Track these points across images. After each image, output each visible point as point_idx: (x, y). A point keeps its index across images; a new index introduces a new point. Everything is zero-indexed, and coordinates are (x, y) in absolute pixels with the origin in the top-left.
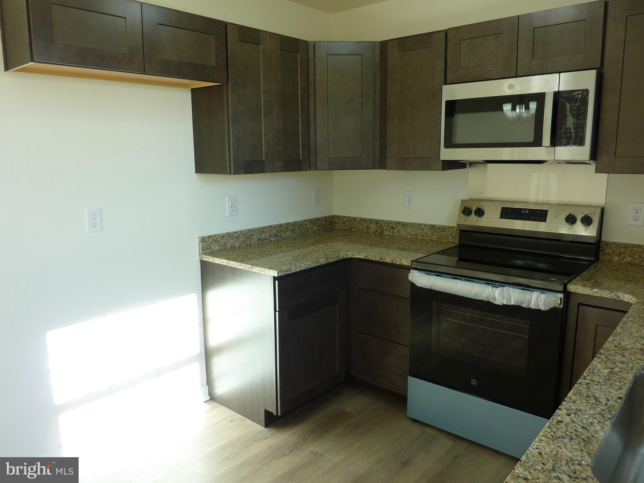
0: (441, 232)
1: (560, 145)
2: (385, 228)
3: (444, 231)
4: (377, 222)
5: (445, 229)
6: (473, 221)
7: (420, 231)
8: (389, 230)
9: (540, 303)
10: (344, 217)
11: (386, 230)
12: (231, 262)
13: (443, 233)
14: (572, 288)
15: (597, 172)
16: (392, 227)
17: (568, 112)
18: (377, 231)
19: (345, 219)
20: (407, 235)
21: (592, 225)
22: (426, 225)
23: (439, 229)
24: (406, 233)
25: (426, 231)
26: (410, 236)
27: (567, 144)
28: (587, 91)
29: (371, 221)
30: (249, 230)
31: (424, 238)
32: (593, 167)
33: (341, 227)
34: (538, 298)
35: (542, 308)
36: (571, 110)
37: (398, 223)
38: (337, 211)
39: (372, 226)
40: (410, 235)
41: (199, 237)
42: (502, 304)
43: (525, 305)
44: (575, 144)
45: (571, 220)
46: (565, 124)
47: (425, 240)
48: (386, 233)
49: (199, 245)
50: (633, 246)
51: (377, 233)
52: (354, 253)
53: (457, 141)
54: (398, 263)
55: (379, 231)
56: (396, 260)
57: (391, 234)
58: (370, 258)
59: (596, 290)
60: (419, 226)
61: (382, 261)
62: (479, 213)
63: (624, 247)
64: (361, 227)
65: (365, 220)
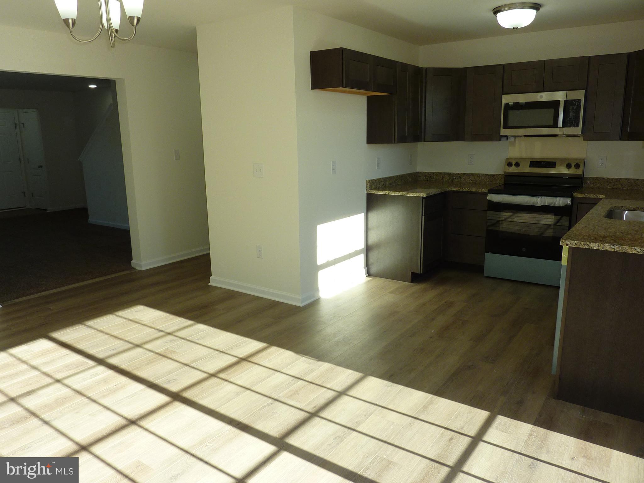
0: (492, 178)
1: (567, 127)
2: (455, 178)
3: (494, 177)
4: (449, 174)
5: (495, 176)
6: (513, 169)
7: (478, 178)
8: (458, 179)
9: (561, 203)
10: (426, 172)
11: (455, 179)
12: (391, 192)
13: (493, 178)
14: (575, 195)
15: (584, 140)
16: (460, 177)
17: (571, 110)
18: (449, 180)
19: (427, 174)
20: (470, 180)
21: (580, 168)
22: (482, 175)
23: (491, 176)
24: (469, 180)
25: (482, 178)
26: (471, 182)
27: (570, 126)
28: (580, 100)
29: (445, 174)
30: (386, 178)
31: (481, 182)
32: (582, 138)
33: (423, 179)
34: (559, 200)
35: (561, 205)
36: (573, 109)
37: (464, 174)
38: (420, 169)
39: (446, 177)
40: (472, 181)
41: (367, 180)
42: (540, 206)
43: (552, 205)
44: (574, 126)
45: (569, 166)
46: (569, 116)
47: (482, 183)
48: (456, 180)
49: (367, 184)
50: (600, 178)
51: (449, 181)
52: (452, 188)
53: (510, 125)
54: (480, 191)
55: (450, 180)
56: (479, 190)
57: (459, 181)
58: (462, 190)
59: (586, 195)
60: (478, 175)
61: (470, 191)
62: (517, 165)
63: (596, 179)
64: (438, 178)
65: (441, 173)
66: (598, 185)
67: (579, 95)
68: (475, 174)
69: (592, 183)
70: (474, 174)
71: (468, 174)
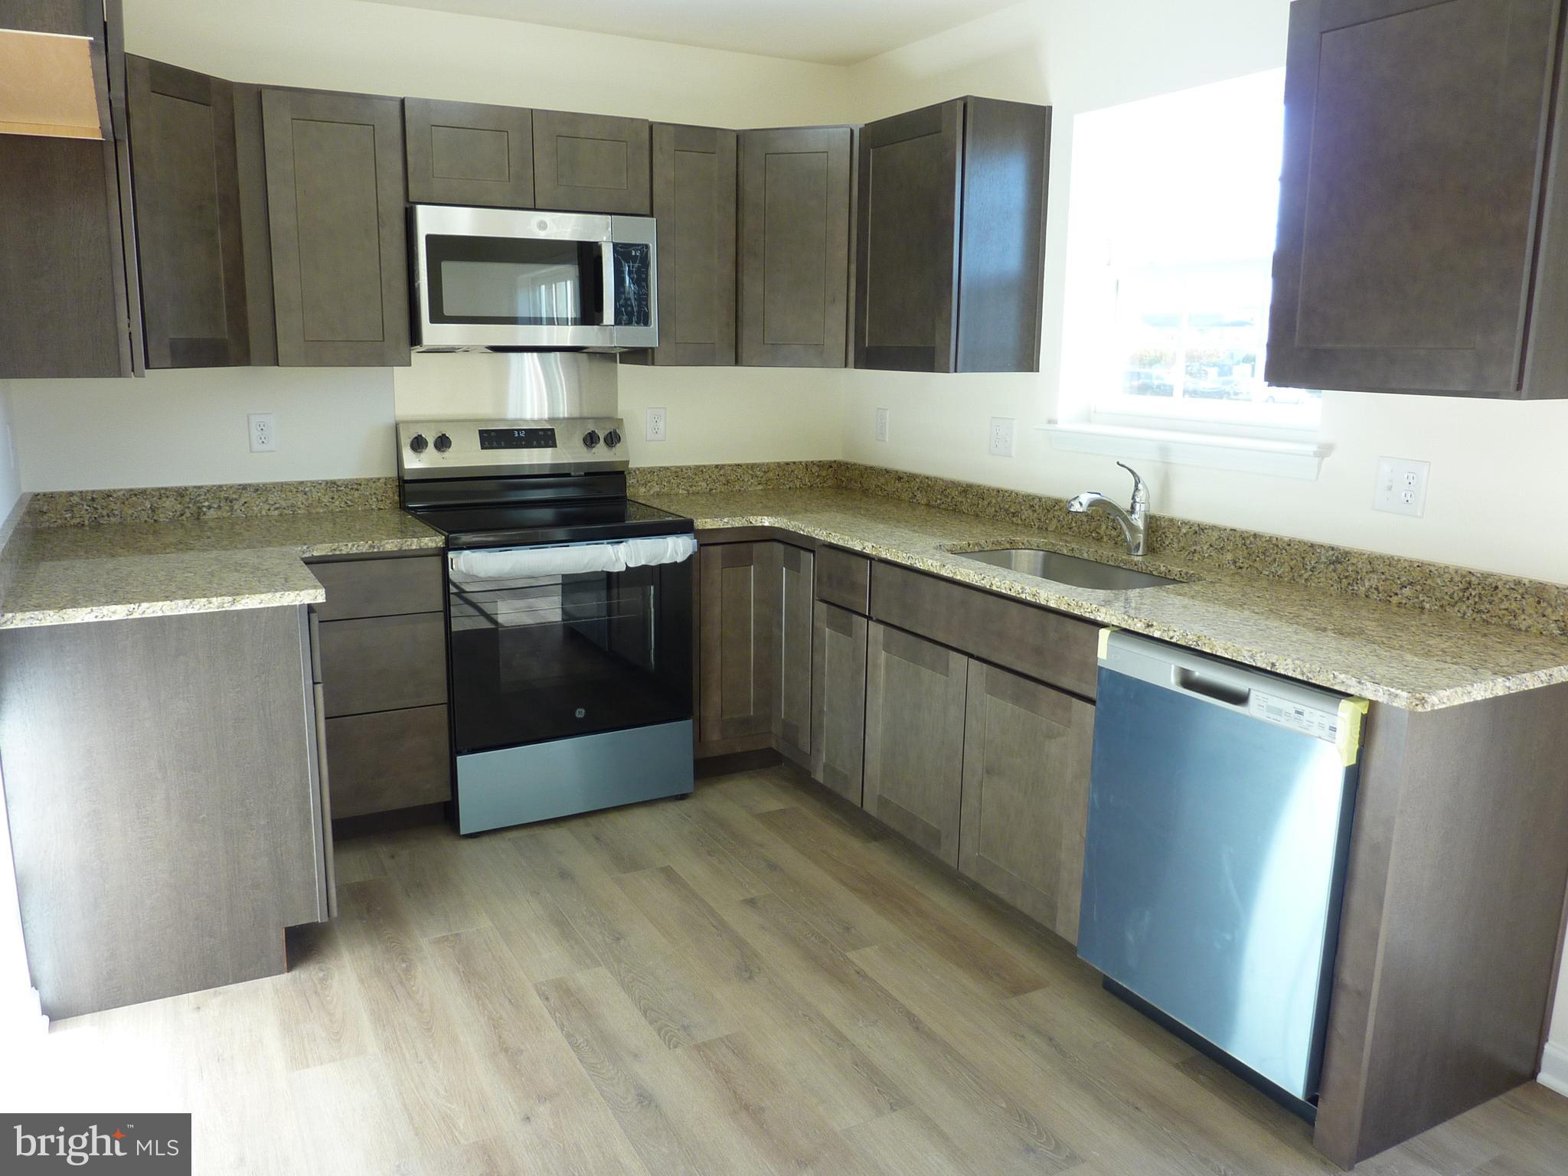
0: (352, 492)
1: (620, 324)
2: (206, 504)
3: (357, 490)
4: (181, 493)
5: (359, 485)
6: (430, 459)
7: (301, 497)
8: (220, 507)
10: (71, 495)
11: (209, 507)
13: (356, 494)
16: (226, 499)
18: (182, 515)
19: (75, 500)
20: (269, 509)
21: (620, 444)
22: (315, 484)
23: (346, 487)
24: (267, 507)
25: (316, 495)
26: (276, 513)
27: (628, 323)
28: (646, 246)
29: (162, 493)
31: (314, 511)
33: (61, 522)
37: (244, 487)
39: (166, 505)
40: (276, 509)
42: (624, 569)
44: (639, 323)
45: (589, 439)
46: (624, 293)
47: (317, 513)
48: (212, 513)
50: (660, 469)
51: (184, 517)
52: (305, 547)
53: (448, 311)
54: (414, 547)
55: (188, 515)
56: (409, 543)
57: (225, 515)
58: (344, 552)
59: (726, 520)
60: (299, 487)
61: (376, 550)
62: (443, 443)
63: (651, 471)
64: (130, 512)
65: (143, 492)
66: (657, 488)
67: (643, 231)
68: (287, 484)
69: (642, 482)
70: (282, 484)
71: (258, 485)
